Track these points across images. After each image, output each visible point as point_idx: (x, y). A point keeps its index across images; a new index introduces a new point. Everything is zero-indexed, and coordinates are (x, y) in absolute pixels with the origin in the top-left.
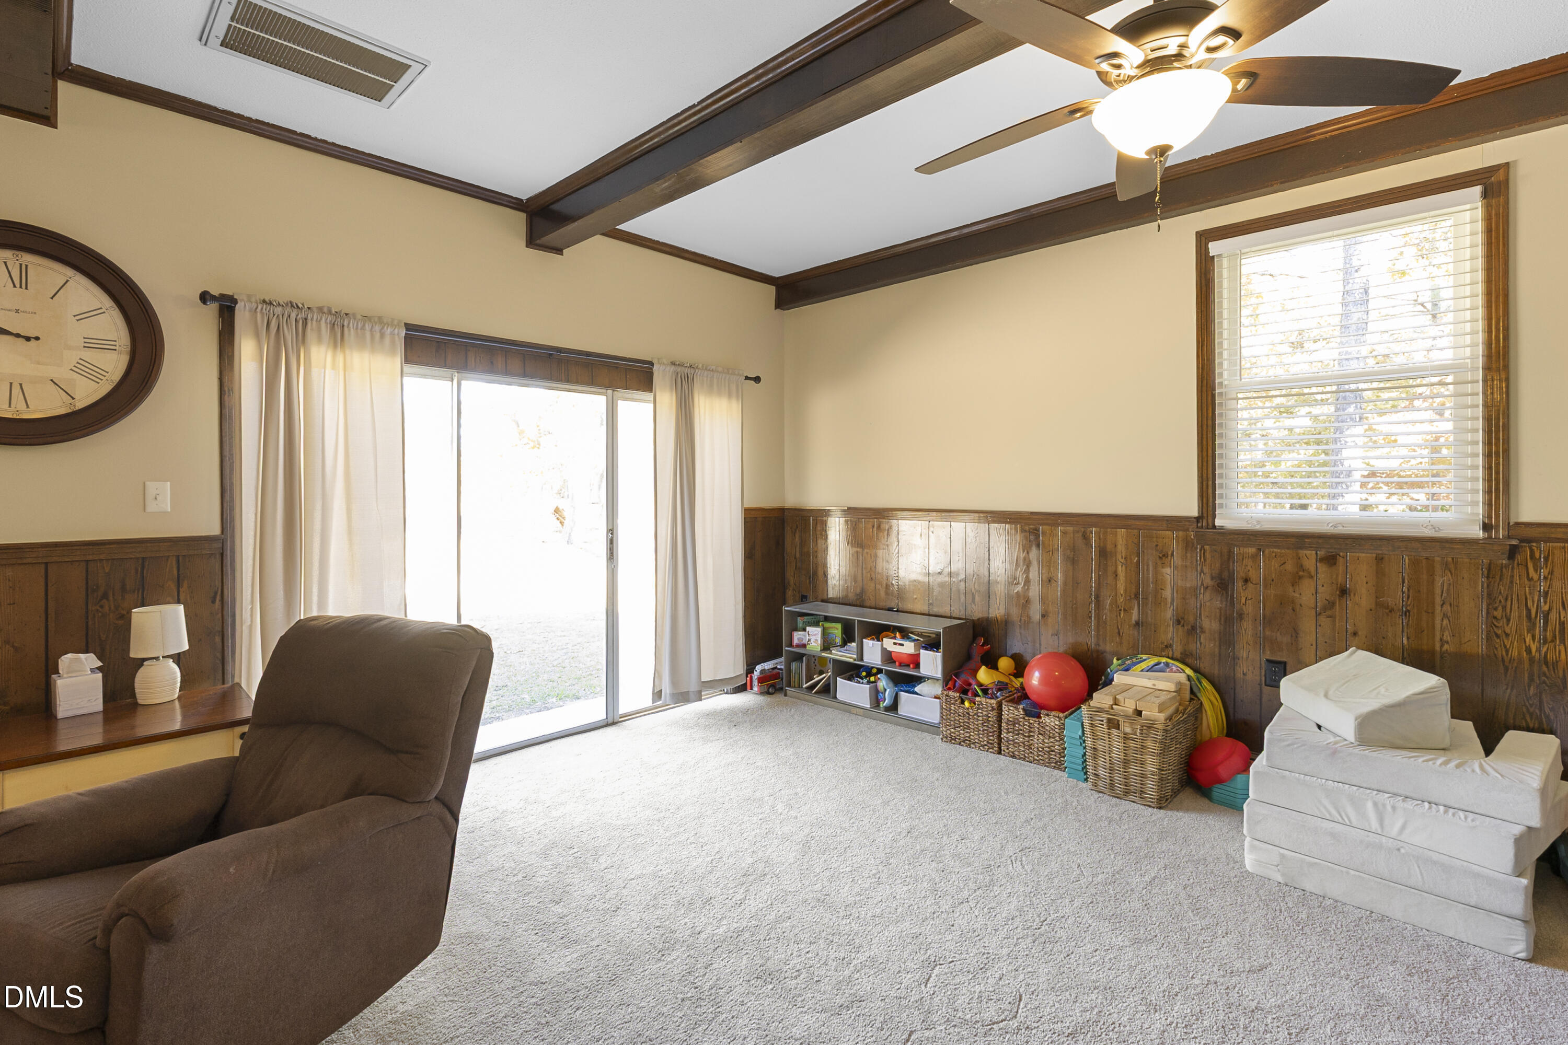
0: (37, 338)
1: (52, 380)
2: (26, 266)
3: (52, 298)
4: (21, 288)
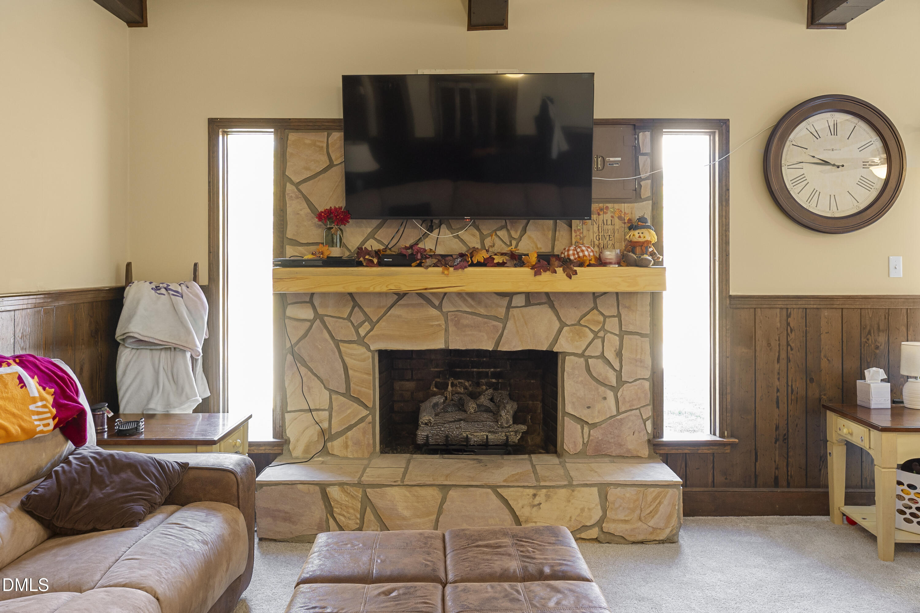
0: (843, 166)
1: (848, 192)
2: (836, 121)
3: (848, 139)
4: (834, 135)
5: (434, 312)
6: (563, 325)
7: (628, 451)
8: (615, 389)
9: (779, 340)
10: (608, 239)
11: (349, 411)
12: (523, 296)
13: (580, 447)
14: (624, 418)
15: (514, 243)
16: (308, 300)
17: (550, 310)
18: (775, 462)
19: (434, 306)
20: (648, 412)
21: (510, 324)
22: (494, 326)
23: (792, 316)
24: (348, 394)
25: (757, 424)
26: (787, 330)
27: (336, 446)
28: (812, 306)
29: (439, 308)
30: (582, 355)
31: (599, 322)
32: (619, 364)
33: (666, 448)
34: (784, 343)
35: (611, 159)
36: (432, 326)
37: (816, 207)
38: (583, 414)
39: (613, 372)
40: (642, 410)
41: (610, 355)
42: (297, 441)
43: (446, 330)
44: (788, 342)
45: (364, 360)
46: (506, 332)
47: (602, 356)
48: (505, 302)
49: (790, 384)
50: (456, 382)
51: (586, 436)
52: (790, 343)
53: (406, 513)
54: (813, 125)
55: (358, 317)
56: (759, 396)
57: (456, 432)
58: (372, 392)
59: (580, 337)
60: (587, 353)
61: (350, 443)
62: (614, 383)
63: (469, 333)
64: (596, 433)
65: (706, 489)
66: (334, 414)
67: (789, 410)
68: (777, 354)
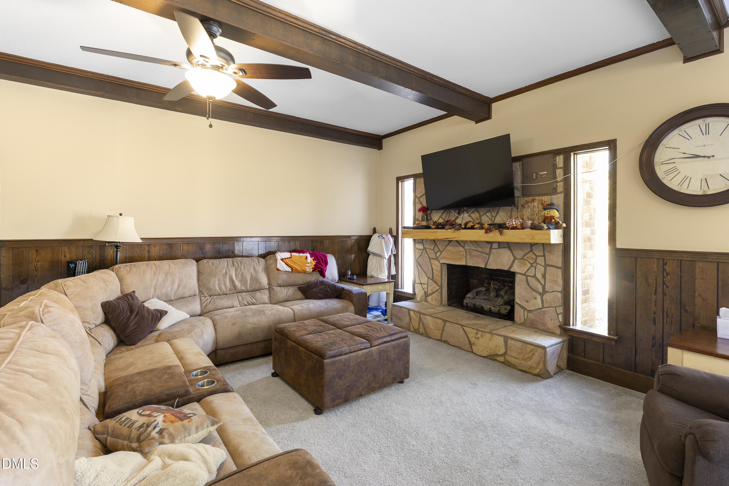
0: (713, 156)
1: (720, 175)
2: (708, 124)
3: (720, 135)
4: (706, 134)
5: (462, 249)
6: (515, 259)
7: (549, 328)
8: (542, 295)
9: (656, 280)
10: (535, 215)
11: (433, 286)
12: (497, 243)
13: (522, 320)
14: (546, 311)
15: (493, 218)
16: (422, 242)
17: (509, 251)
18: (652, 360)
19: (462, 246)
20: (560, 310)
21: (491, 256)
22: (485, 257)
23: (668, 265)
24: (432, 279)
25: (637, 332)
26: (663, 274)
27: (429, 298)
28: (685, 259)
29: (463, 247)
30: (524, 275)
31: (533, 259)
32: (544, 282)
33: (572, 332)
34: (660, 282)
35: (541, 173)
36: (461, 255)
37: (688, 188)
38: (524, 304)
39: (541, 285)
40: (557, 308)
41: (539, 276)
42: (418, 294)
43: (466, 257)
44: (663, 281)
45: (438, 267)
46: (490, 260)
47: (535, 276)
48: (489, 246)
49: (665, 310)
50: (494, 283)
51: (526, 316)
52: (666, 283)
53: (432, 328)
54: (685, 131)
55: (436, 249)
56: (638, 314)
57: (478, 304)
58: (440, 280)
59: (524, 266)
60: (527, 274)
61: (433, 299)
62: (541, 291)
63: (475, 259)
64: (531, 316)
65: (597, 363)
66: (429, 287)
67: (664, 328)
68: (654, 289)
